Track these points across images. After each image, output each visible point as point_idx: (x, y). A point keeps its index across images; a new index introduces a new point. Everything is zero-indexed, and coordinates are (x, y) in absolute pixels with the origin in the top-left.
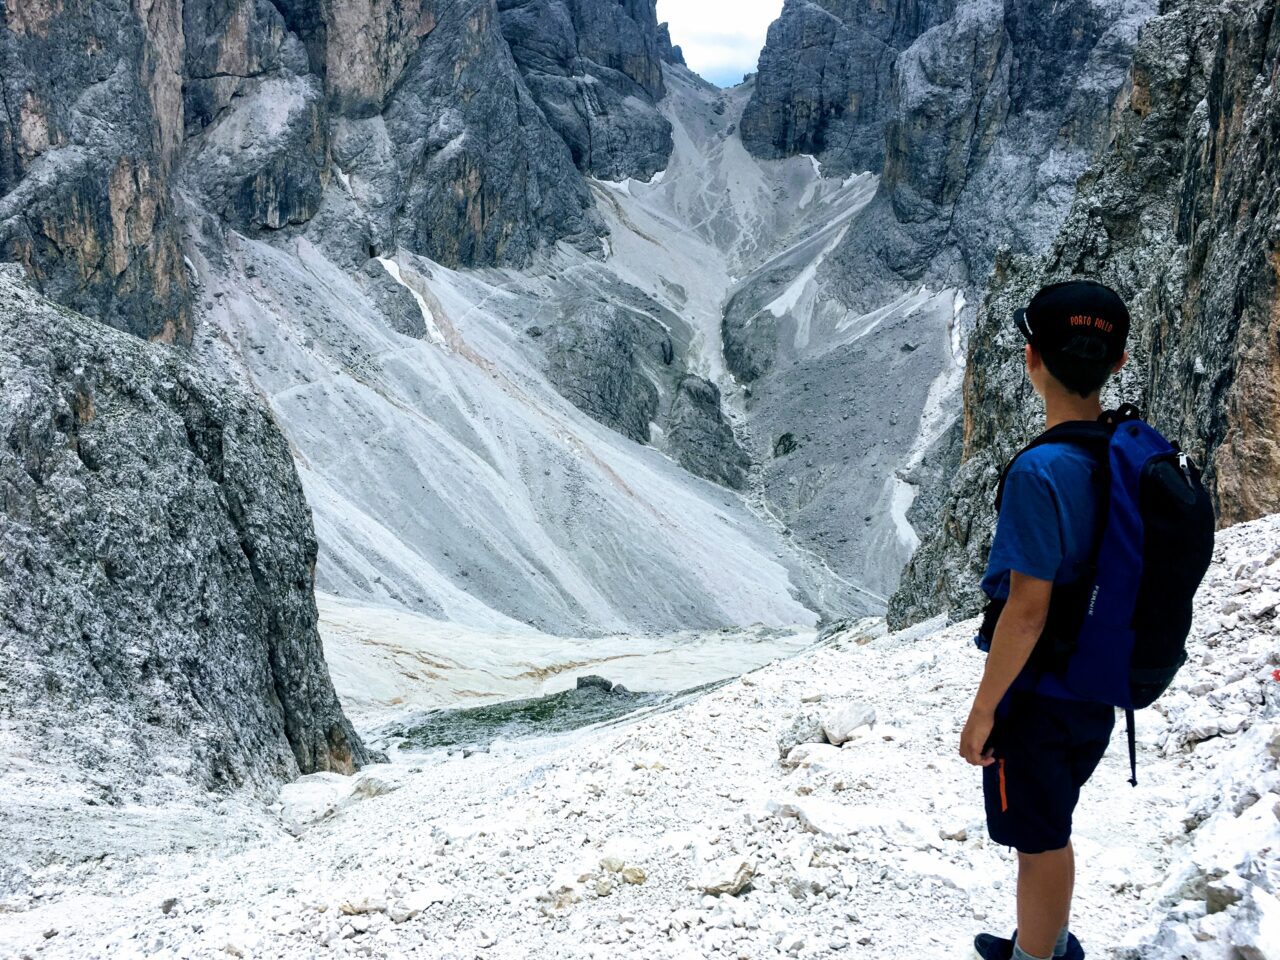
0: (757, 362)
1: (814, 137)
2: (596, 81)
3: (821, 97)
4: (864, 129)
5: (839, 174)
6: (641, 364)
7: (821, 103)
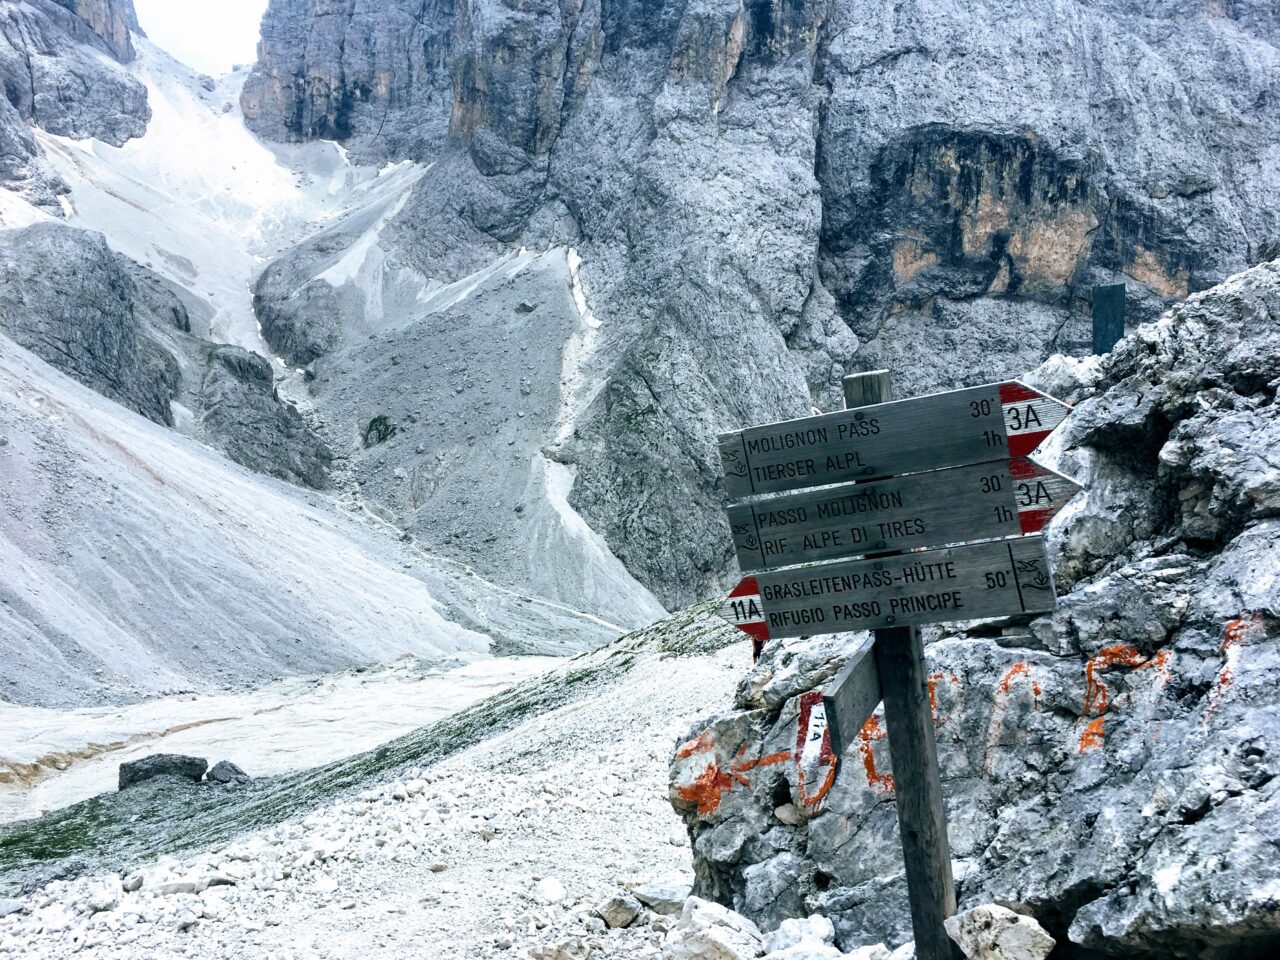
0: (317, 337)
1: (336, 121)
2: (37, 12)
3: (343, 73)
4: (398, 114)
5: (372, 163)
6: (147, 325)
7: (343, 81)
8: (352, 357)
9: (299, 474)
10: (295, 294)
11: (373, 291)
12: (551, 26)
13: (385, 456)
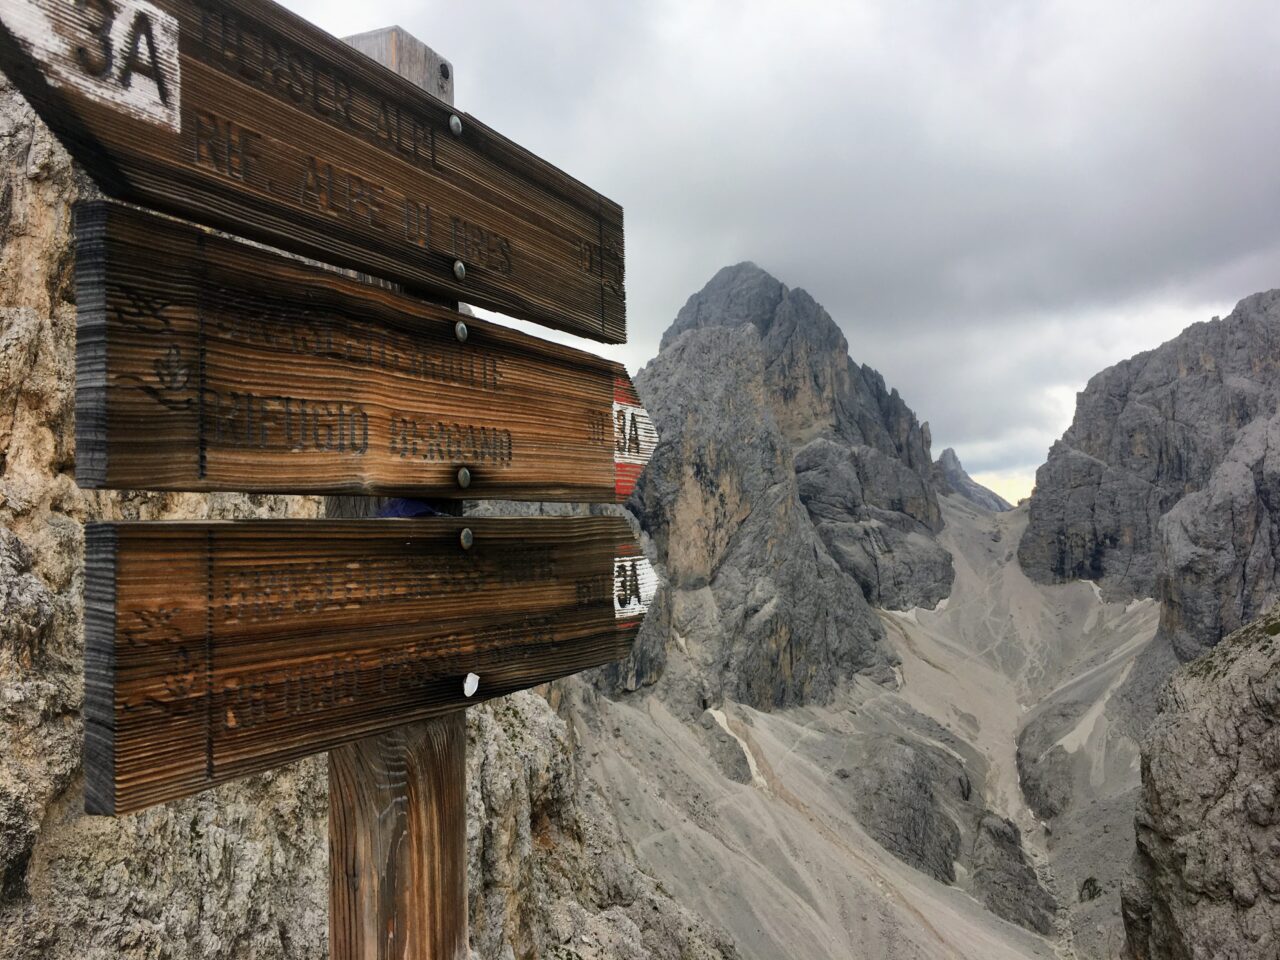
0: (1054, 800)
1: (1091, 565)
2: (881, 524)
3: (1095, 529)
4: (1141, 558)
5: (1121, 600)
6: (942, 802)
7: (1095, 534)
8: (1078, 820)
9: (1031, 922)
10: (1042, 757)
11: (1098, 756)
12: (1226, 559)
13: (1091, 912)
